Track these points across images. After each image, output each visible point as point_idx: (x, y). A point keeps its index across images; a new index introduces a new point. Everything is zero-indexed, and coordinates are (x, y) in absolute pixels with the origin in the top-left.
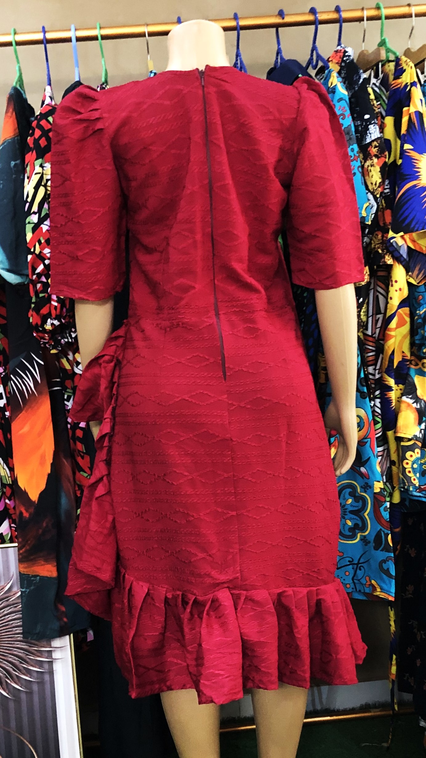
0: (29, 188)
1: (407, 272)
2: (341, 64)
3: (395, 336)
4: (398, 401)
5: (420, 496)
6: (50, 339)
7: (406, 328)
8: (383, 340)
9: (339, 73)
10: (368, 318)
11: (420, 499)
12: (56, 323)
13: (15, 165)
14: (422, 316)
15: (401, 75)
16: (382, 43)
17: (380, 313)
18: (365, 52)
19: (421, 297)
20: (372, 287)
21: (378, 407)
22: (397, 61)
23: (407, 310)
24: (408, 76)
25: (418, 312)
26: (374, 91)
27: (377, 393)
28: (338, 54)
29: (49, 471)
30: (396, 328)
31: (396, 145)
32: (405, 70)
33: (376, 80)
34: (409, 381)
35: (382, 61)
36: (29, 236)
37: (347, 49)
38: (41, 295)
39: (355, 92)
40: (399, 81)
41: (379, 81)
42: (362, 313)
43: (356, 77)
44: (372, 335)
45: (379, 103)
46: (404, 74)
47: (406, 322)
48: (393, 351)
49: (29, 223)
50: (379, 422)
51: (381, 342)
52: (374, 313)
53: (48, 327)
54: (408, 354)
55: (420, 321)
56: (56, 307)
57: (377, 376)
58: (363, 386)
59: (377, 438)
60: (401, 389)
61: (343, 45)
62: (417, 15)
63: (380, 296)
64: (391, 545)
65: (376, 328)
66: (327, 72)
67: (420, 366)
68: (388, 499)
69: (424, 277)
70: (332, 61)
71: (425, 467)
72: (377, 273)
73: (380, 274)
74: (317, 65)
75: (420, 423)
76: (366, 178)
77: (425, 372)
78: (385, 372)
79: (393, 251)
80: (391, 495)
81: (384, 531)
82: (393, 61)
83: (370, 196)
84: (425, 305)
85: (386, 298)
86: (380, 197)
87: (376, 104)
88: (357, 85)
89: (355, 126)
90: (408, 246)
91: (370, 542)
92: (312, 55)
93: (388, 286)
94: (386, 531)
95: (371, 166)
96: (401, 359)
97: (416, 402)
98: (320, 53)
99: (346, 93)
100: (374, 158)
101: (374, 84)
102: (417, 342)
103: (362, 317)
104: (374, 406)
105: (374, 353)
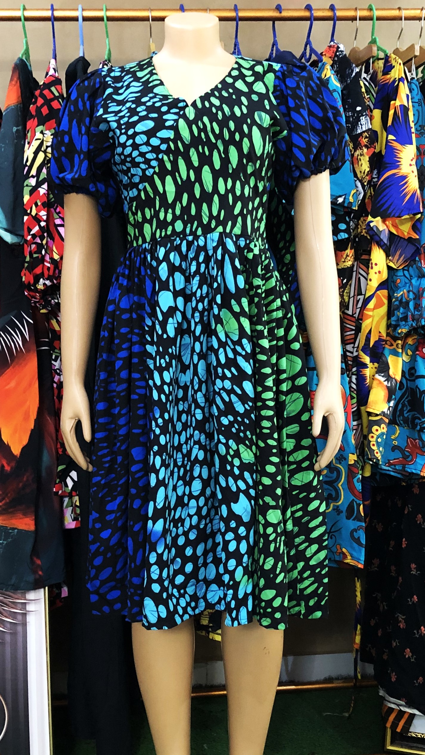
0: (29, 153)
1: (387, 256)
2: (334, 58)
3: (372, 316)
4: (373, 379)
5: (389, 470)
6: (41, 299)
7: (384, 310)
8: (361, 320)
9: (332, 66)
10: (349, 298)
11: (388, 472)
12: (48, 283)
13: (17, 130)
14: (399, 299)
15: (390, 71)
16: (374, 42)
17: (361, 294)
18: (356, 49)
19: (398, 281)
20: (355, 269)
21: (354, 383)
22: (387, 59)
23: (385, 292)
24: (397, 72)
25: (395, 295)
26: (364, 84)
27: (354, 369)
28: (331, 49)
29: (32, 427)
30: (374, 309)
31: (383, 136)
32: (394, 66)
33: (366, 75)
34: (382, 359)
35: (373, 57)
36: (26, 198)
37: (340, 46)
38: (35, 256)
39: (347, 84)
40: (388, 76)
41: (369, 76)
42: (345, 294)
43: (349, 70)
44: (353, 314)
45: (368, 96)
46: (393, 70)
47: (384, 304)
48: (370, 331)
49: (27, 185)
50: (354, 398)
51: (361, 322)
52: (356, 294)
53: (40, 286)
54: (384, 334)
55: (397, 303)
56: (49, 268)
57: (355, 354)
60: (376, 368)
61: (335, 42)
62: (407, 19)
63: (362, 278)
64: (363, 515)
65: (357, 308)
66: (320, 64)
67: (395, 346)
68: (360, 472)
69: (405, 261)
70: (325, 55)
71: (396, 443)
72: (361, 256)
73: (364, 257)
74: (310, 58)
75: (389, 401)
76: (356, 166)
77: (398, 352)
78: (362, 350)
79: (373, 235)
80: (363, 469)
81: (356, 502)
82: (382, 59)
83: (359, 184)
84: (402, 289)
85: (367, 280)
86: (367, 185)
87: (367, 97)
88: (350, 78)
89: (346, 116)
90: (389, 231)
91: (342, 512)
92: (305, 49)
93: (368, 268)
94: (358, 502)
95: (361, 155)
96: (377, 339)
97: (387, 380)
98: (314, 47)
99: (338, 85)
100: (364, 148)
101: (364, 78)
102: (393, 323)
103: (345, 297)
104: (350, 382)
105: (353, 332)
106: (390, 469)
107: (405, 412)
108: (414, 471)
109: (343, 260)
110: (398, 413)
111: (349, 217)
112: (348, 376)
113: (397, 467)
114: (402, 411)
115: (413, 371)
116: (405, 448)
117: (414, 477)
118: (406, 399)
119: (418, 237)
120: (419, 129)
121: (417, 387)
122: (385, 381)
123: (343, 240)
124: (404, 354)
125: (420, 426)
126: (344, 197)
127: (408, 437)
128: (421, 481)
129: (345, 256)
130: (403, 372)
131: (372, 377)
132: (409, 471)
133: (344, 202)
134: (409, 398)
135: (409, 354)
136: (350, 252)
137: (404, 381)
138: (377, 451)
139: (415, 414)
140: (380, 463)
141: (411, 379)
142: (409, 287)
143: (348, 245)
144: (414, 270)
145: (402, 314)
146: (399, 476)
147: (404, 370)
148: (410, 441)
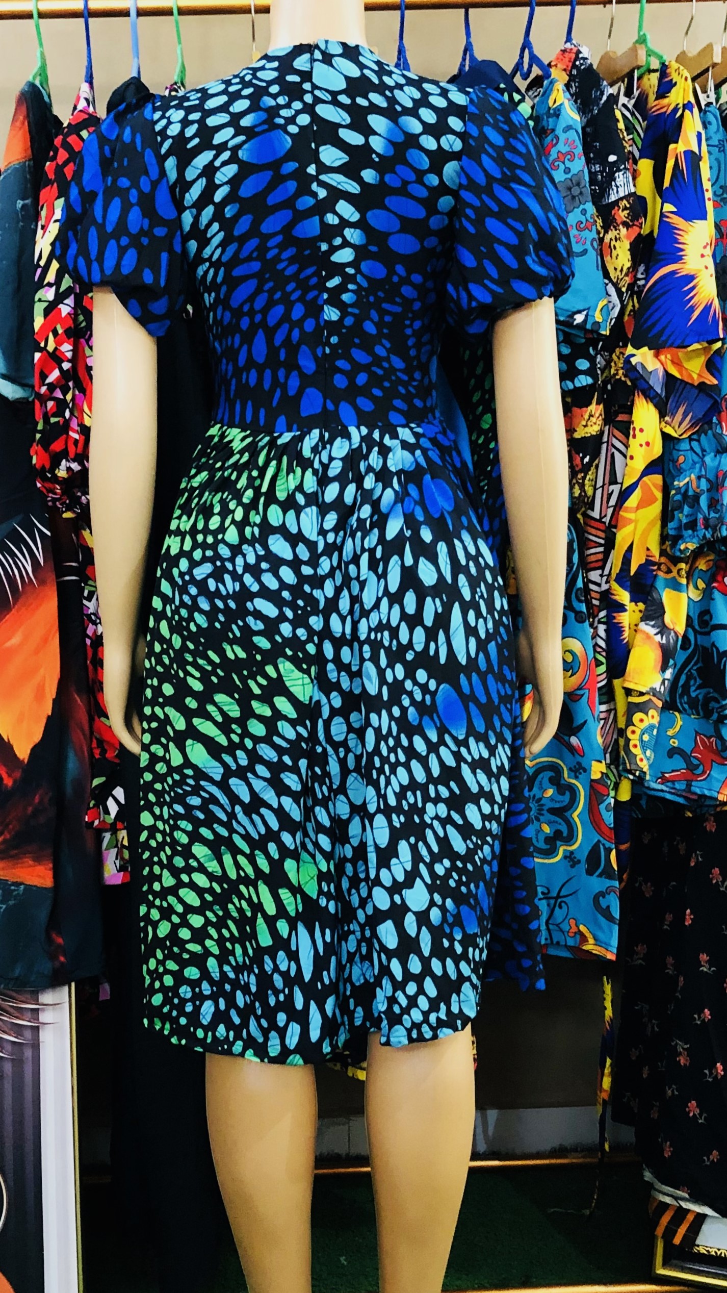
0: (43, 244)
1: (662, 415)
2: (571, 71)
3: (636, 521)
4: (636, 631)
5: (662, 791)
6: (63, 494)
7: (655, 510)
8: (615, 527)
9: (567, 85)
10: (595, 489)
11: (661, 794)
12: (75, 466)
13: (24, 205)
14: (683, 491)
15: (670, 92)
16: (641, 41)
17: (616, 483)
18: (611, 54)
19: (681, 459)
20: (605, 439)
21: (601, 638)
22: (664, 70)
23: (658, 479)
24: (680, 94)
25: (676, 483)
26: (623, 115)
27: (603, 614)
28: (566, 54)
29: (49, 713)
30: (638, 508)
31: (655, 205)
32: (675, 84)
33: (628, 99)
34: (652, 597)
35: (639, 67)
36: (39, 321)
37: (580, 49)
38: (53, 420)
39: (593, 117)
40: (665, 101)
41: (633, 101)
42: (586, 482)
43: (596, 92)
44: (601, 518)
45: (631, 136)
46: (674, 90)
47: (656, 500)
48: (630, 548)
49: (40, 300)
50: (602, 664)
51: (614, 530)
52: (607, 481)
53: (62, 473)
54: (655, 551)
55: (679, 497)
56: (76, 441)
57: (605, 587)
58: (581, 601)
59: (600, 689)
60: (640, 611)
61: (574, 42)
63: (617, 455)
64: (616, 868)
65: (608, 507)
66: (546, 82)
67: (674, 573)
68: (612, 793)
69: (691, 426)
70: (556, 66)
71: (675, 743)
72: (617, 416)
73: (621, 417)
74: (529, 71)
75: (663, 669)
76: (607, 259)
77: (680, 584)
78: (615, 580)
79: (637, 379)
80: (616, 787)
81: (603, 845)
82: (655, 71)
83: (611, 289)
84: (688, 473)
85: (625, 456)
86: (627, 291)
87: (627, 138)
88: (598, 105)
89: (590, 172)
90: (666, 371)
91: (579, 862)
92: (522, 56)
93: (628, 438)
94: (608, 845)
95: (616, 240)
96: (643, 561)
97: (661, 633)
98: (536, 52)
99: (577, 117)
100: (621, 227)
101: (624, 105)
102: (671, 532)
103: (586, 488)
104: (595, 635)
105: (601, 549)
106: (664, 788)
107: (693, 688)
108: (707, 793)
109: (584, 423)
110: (680, 690)
111: (595, 348)
112: (591, 625)
113: (677, 786)
114: (686, 686)
115: (707, 618)
116: (691, 752)
117: (708, 802)
118: (695, 664)
119: (716, 382)
120: (720, 192)
121: (713, 645)
122: (656, 634)
123: (583, 388)
124: (691, 587)
125: (719, 713)
126: (585, 313)
127: (697, 733)
128: (718, 809)
129: (586, 417)
130: (689, 618)
131: (633, 627)
132: (698, 791)
133: (585, 321)
134: (699, 665)
135: (700, 588)
136: (597, 410)
137: (692, 637)
138: (642, 756)
139: (709, 693)
140: (648, 777)
141: (703, 630)
142: (701, 470)
143: (593, 398)
144: (709, 440)
145: (687, 516)
146: (681, 800)
147: (691, 614)
148: (701, 740)
